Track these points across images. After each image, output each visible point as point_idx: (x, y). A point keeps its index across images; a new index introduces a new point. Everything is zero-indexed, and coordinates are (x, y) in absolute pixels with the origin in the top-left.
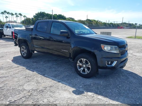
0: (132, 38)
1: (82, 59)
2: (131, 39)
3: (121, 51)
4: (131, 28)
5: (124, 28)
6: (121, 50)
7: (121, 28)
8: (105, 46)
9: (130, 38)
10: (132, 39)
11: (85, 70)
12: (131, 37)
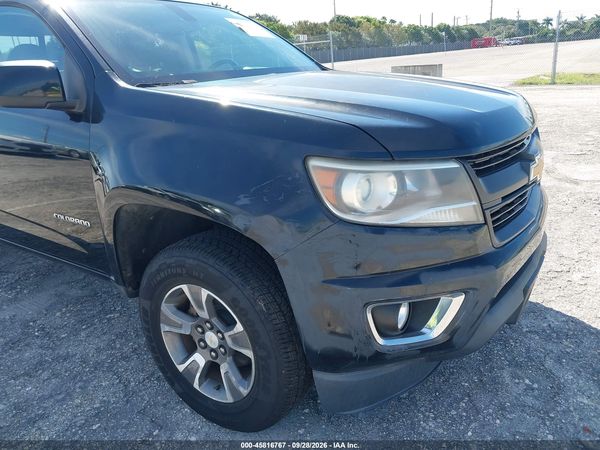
0: (537, 84)
1: (185, 287)
2: (533, 87)
3: (495, 199)
4: (527, 42)
5: (497, 44)
6: (492, 189)
7: (487, 44)
8: (341, 176)
9: (531, 84)
10: (536, 87)
11: (222, 372)
12: (531, 81)
